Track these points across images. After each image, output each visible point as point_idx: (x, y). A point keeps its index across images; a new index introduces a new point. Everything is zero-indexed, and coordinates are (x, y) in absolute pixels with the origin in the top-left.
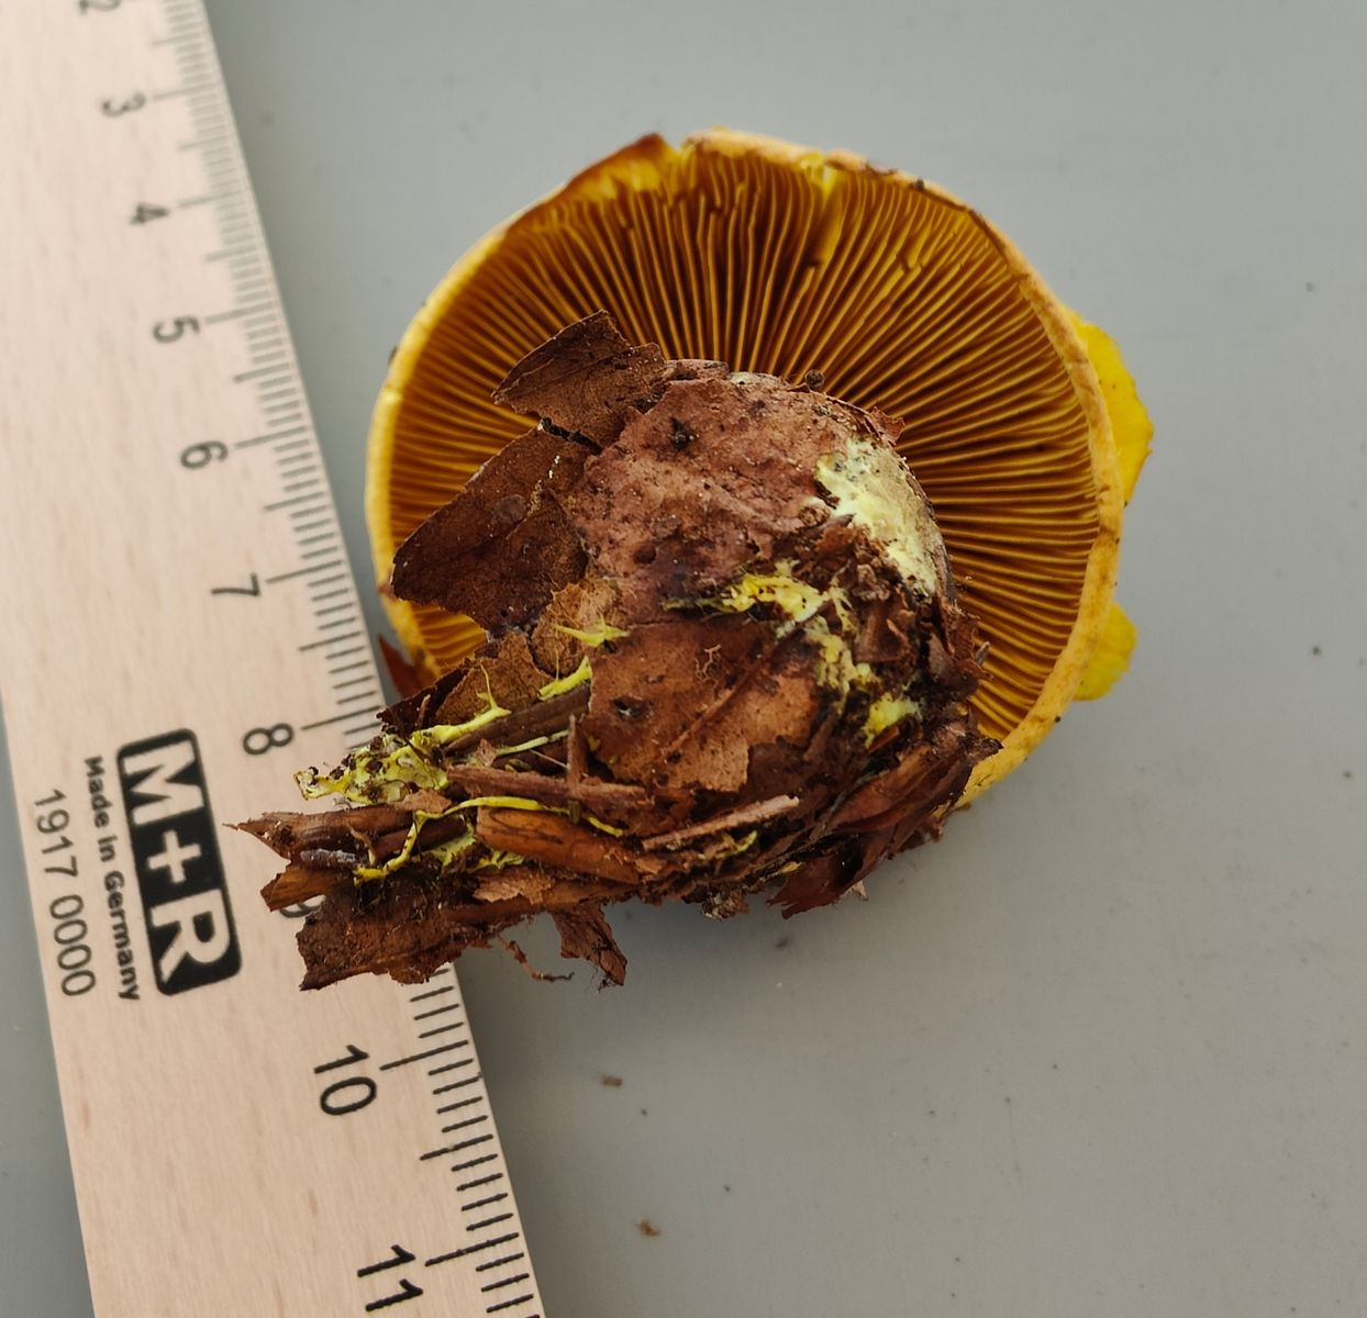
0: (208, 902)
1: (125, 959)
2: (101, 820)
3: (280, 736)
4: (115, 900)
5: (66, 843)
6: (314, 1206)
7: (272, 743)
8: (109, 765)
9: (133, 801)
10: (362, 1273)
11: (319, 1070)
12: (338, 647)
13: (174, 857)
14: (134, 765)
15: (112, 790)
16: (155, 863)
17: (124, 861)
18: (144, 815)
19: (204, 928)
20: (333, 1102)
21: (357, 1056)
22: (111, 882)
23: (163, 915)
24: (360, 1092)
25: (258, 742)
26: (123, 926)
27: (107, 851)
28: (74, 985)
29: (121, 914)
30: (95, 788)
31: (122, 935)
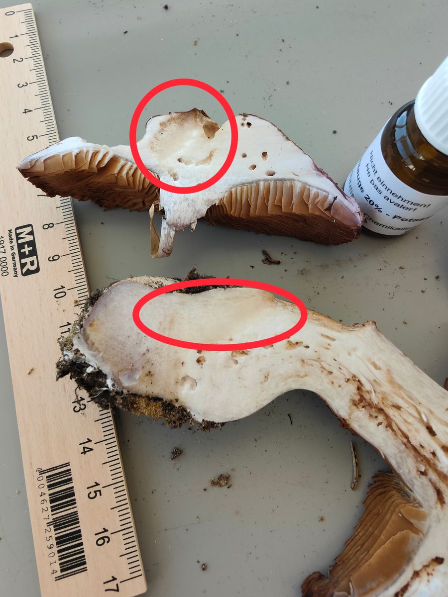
0: (34, 258)
1: (15, 269)
2: (11, 242)
3: (51, 225)
4: (14, 258)
5: (4, 247)
6: (52, 315)
7: (49, 227)
8: (13, 231)
9: (18, 238)
10: (60, 327)
11: (55, 290)
12: (65, 207)
13: (26, 250)
14: (18, 231)
15: (14, 236)
16: (22, 251)
17: (16, 250)
18: (20, 241)
19: (32, 263)
20: (57, 296)
21: (63, 287)
22: (13, 254)
23: (23, 261)
24: (63, 294)
25: (46, 227)
26: (15, 263)
27: (12, 248)
28: (4, 274)
29: (15, 261)
30: (10, 236)
31: (15, 265)
